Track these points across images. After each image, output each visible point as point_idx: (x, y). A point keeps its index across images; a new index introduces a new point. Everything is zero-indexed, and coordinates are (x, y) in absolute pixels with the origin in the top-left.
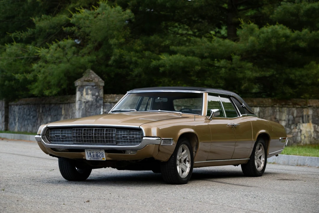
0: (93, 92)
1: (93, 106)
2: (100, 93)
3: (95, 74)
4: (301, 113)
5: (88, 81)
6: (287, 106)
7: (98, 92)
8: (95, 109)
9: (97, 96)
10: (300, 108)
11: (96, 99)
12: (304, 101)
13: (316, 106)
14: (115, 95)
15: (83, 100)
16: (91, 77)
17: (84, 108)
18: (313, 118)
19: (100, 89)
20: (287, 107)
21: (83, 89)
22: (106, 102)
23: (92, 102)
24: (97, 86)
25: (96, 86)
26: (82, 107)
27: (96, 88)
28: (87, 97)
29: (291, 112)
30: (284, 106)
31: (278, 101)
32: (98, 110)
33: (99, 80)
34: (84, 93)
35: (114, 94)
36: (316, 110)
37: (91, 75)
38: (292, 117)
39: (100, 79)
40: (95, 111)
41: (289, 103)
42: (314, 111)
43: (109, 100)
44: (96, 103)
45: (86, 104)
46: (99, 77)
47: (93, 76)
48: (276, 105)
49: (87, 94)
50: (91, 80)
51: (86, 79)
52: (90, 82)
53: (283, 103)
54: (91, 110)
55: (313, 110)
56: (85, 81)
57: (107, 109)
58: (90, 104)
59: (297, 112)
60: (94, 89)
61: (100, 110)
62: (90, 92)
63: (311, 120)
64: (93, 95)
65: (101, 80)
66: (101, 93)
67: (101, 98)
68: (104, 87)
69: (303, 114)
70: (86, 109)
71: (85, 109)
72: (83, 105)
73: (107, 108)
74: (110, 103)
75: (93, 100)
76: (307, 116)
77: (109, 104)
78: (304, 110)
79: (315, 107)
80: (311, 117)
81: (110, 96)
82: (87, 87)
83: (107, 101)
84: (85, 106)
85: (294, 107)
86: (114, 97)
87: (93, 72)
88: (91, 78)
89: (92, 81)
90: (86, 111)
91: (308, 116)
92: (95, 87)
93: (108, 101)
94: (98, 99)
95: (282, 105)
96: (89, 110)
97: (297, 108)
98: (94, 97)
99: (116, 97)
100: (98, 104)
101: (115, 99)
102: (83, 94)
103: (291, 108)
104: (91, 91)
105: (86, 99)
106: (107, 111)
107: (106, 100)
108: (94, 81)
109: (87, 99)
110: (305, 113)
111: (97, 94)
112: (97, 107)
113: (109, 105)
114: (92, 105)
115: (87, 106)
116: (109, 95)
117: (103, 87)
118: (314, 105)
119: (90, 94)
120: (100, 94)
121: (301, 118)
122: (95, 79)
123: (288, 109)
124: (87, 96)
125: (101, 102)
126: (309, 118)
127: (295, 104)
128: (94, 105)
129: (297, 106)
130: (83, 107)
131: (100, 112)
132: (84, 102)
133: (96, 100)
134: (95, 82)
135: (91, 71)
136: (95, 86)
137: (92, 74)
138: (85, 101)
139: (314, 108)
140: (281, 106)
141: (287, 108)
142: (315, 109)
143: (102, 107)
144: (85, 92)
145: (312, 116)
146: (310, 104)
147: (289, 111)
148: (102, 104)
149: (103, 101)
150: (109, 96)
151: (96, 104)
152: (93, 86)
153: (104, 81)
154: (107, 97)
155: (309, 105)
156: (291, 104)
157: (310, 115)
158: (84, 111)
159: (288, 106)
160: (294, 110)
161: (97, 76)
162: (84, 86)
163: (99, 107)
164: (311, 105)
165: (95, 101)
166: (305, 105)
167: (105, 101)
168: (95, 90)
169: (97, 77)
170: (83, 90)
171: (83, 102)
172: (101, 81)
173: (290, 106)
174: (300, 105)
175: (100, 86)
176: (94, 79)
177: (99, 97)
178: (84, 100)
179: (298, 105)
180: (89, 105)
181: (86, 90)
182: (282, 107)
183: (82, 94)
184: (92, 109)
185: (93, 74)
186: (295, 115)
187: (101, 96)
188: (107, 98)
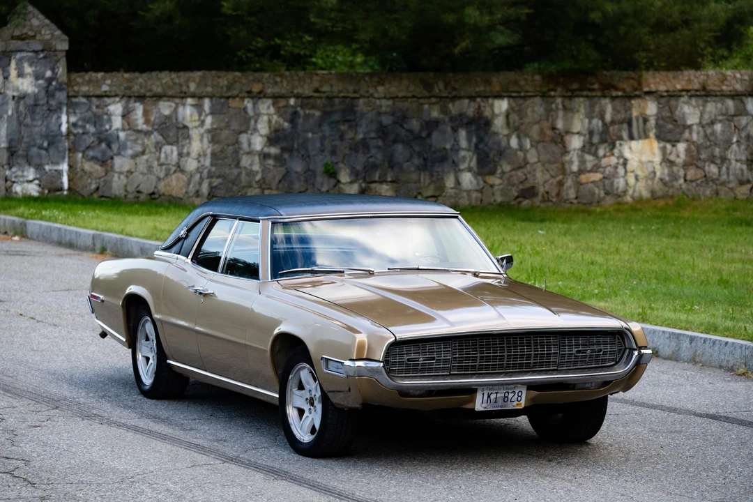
0: (38, 68)
1: (38, 109)
2: (56, 71)
3: (41, 16)
4: (626, 111)
5: (21, 38)
6: (585, 93)
7: (53, 70)
8: (45, 118)
9: (49, 81)
10: (622, 96)
11: (48, 87)
12: (633, 79)
13: (667, 91)
14: (100, 75)
15: (10, 93)
16: (31, 25)
17: (12, 114)
18: (658, 126)
19: (58, 61)
20: (587, 96)
21: (10, 60)
22: (75, 97)
23: (36, 96)
24: (47, 52)
25: (45, 52)
26: (7, 112)
27: (45, 57)
28: (22, 84)
29: (597, 109)
30: (576, 93)
31: (561, 80)
32: (55, 117)
33: (52, 35)
34: (13, 72)
35: (96, 70)
36: (668, 102)
37: (30, 20)
38: (600, 123)
39: (56, 31)
40: (45, 123)
41: (593, 84)
42: (661, 106)
43: (85, 89)
44: (46, 99)
45: (18, 103)
46: (53, 26)
47: (35, 22)
48: (555, 91)
49: (21, 75)
50: (31, 33)
51: (17, 33)
52: (27, 41)
53: (575, 86)
54: (33, 119)
55: (659, 103)
56: (13, 38)
57: (79, 115)
58: (30, 101)
59: (614, 109)
60: (41, 59)
61: (59, 117)
62: (28, 69)
63: (654, 131)
64: (37, 77)
65: (58, 32)
66: (61, 70)
67: (61, 84)
68: (69, 54)
69: (631, 114)
70: (18, 117)
71: (15, 116)
72: (11, 105)
73: (77, 111)
74: (87, 97)
75: (39, 92)
76: (641, 121)
77: (84, 100)
78: (633, 102)
79: (665, 94)
80: (652, 122)
81: (87, 77)
82: (19, 55)
83: (78, 92)
84: (17, 110)
85: (604, 96)
86: (97, 81)
87: (36, 12)
88: (31, 30)
89: (34, 37)
90: (20, 123)
91: (646, 121)
92: (42, 55)
93: (81, 94)
94: (51, 88)
95: (573, 91)
96: (28, 120)
97: (613, 98)
98: (41, 82)
99: (104, 79)
100: (53, 103)
101: (100, 87)
102: (9, 75)
103: (595, 99)
104: (31, 65)
105: (18, 89)
106: (77, 121)
107: (74, 91)
108: (38, 37)
109: (21, 88)
110: (635, 113)
111: (49, 74)
112: (49, 109)
113: (84, 103)
114: (36, 105)
115: (21, 108)
116: (83, 73)
117: (64, 54)
118: (662, 88)
119: (29, 74)
120: (57, 74)
121: (625, 126)
122: (43, 32)
123: (587, 103)
124: (20, 80)
125: (61, 96)
126: (648, 124)
127: (607, 89)
128: (43, 105)
129: (614, 93)
130: (10, 113)
131: (60, 125)
132: (14, 97)
133: (47, 91)
134: (42, 41)
135: (30, 8)
136: (43, 51)
137: (34, 17)
138: (15, 94)
139: (662, 96)
140: (569, 94)
141: (586, 99)
142: (663, 100)
143: (65, 109)
144: (16, 69)
145: (657, 120)
146: (649, 86)
147: (592, 107)
148: (65, 101)
149: (68, 93)
150: (82, 77)
151: (47, 102)
152: (36, 52)
153: (66, 38)
154: (79, 80)
155: (646, 89)
156: (596, 86)
157: (650, 116)
158: (15, 123)
159: (590, 94)
160: (606, 104)
161: (47, 21)
162: (12, 51)
163: (55, 111)
164: (653, 88)
165: (43, 93)
166: (636, 89)
167: (71, 94)
168: (43, 61)
169: (47, 25)
170: (9, 64)
171: (11, 98)
172: (58, 38)
173: (594, 94)
174: (624, 90)
175: (55, 51)
176: (40, 32)
177: (54, 83)
178: (14, 91)
179: (617, 89)
180: (26, 106)
181: (17, 64)
182: (571, 98)
183: (6, 74)
184: (37, 117)
185: (38, 18)
186: (608, 117)
187: (60, 80)
188: (78, 84)
